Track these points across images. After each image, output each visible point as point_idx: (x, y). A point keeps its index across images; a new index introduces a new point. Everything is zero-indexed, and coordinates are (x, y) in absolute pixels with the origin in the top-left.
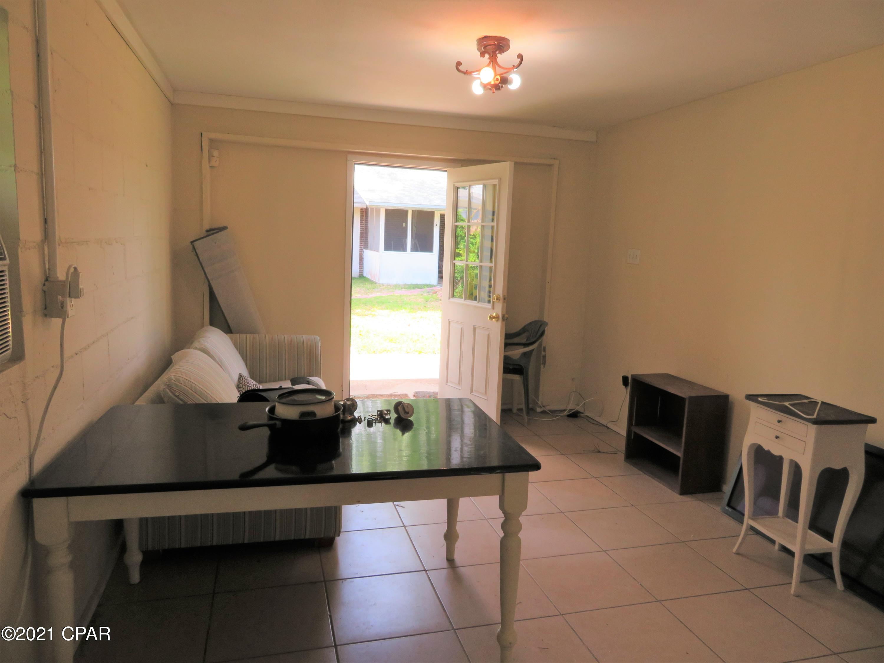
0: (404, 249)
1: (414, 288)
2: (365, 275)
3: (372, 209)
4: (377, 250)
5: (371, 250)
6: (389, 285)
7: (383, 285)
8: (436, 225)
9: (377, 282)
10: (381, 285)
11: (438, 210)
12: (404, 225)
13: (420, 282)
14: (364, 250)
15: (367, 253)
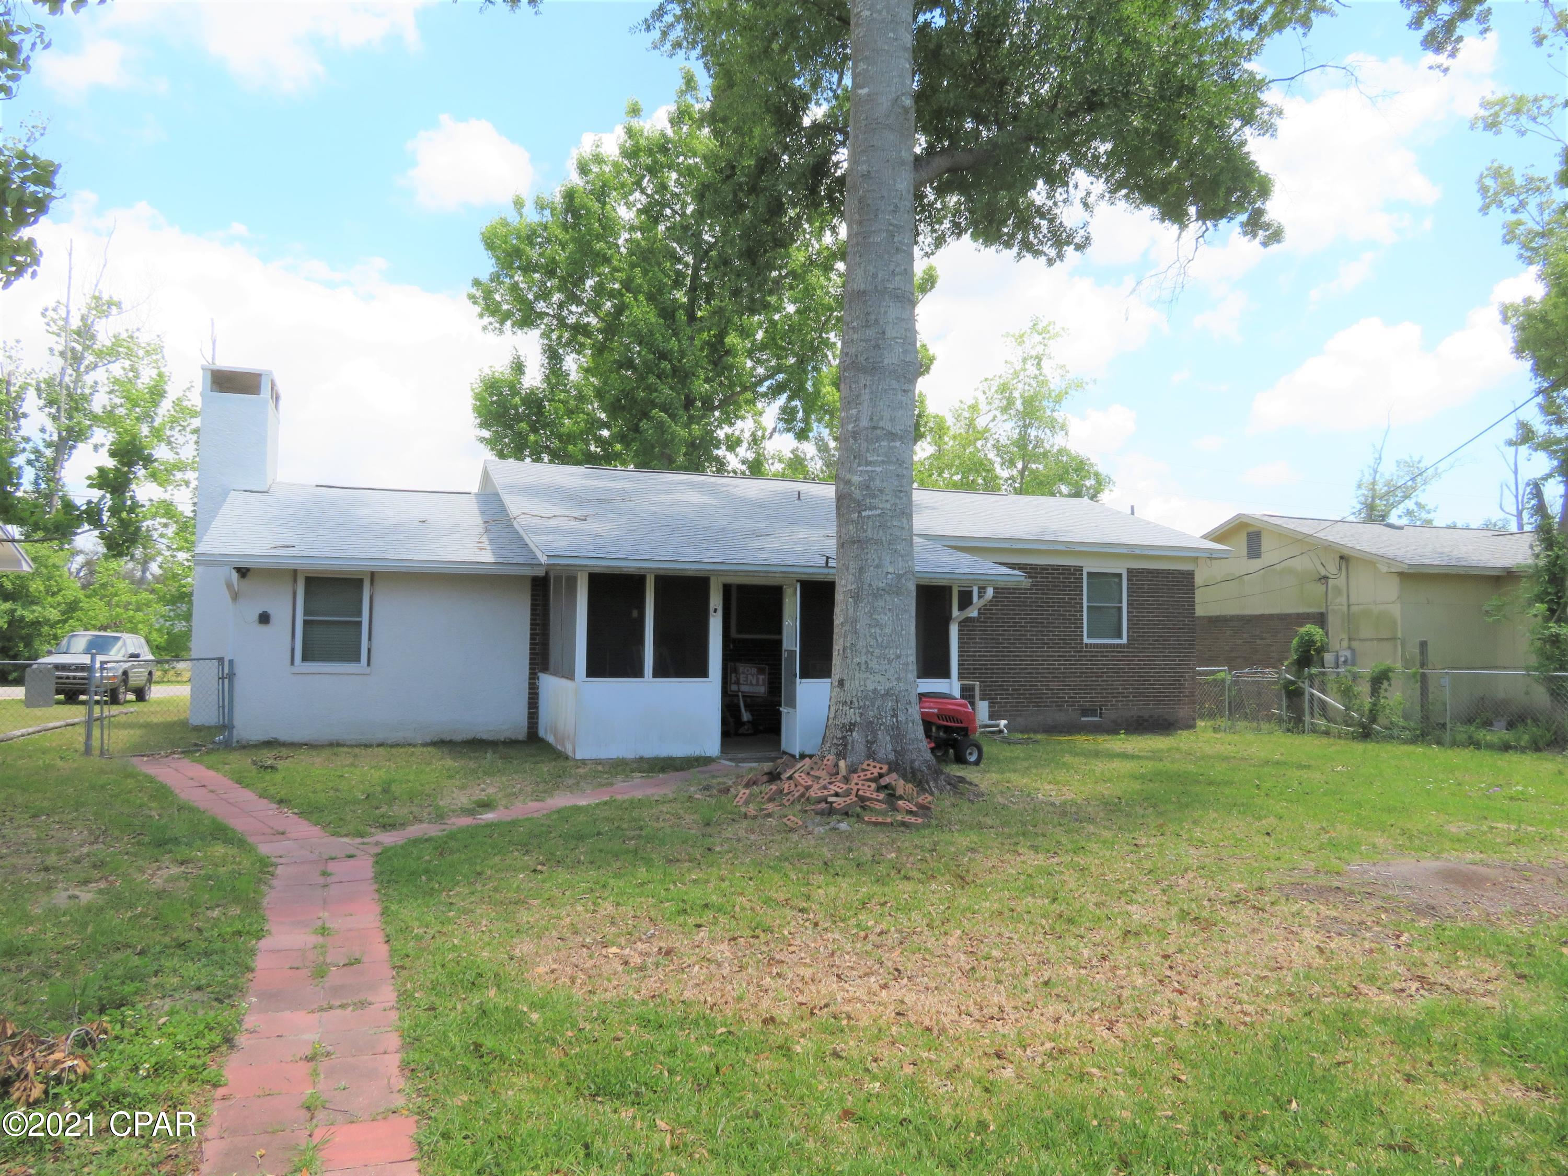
0: (636, 671)
1: (663, 770)
2: (541, 733)
3: (558, 579)
4: (570, 676)
5: (555, 674)
6: (598, 762)
7: (584, 762)
8: (715, 611)
9: (570, 754)
10: (579, 764)
11: (719, 573)
12: (635, 614)
13: (678, 750)
14: (541, 675)
15: (549, 683)
